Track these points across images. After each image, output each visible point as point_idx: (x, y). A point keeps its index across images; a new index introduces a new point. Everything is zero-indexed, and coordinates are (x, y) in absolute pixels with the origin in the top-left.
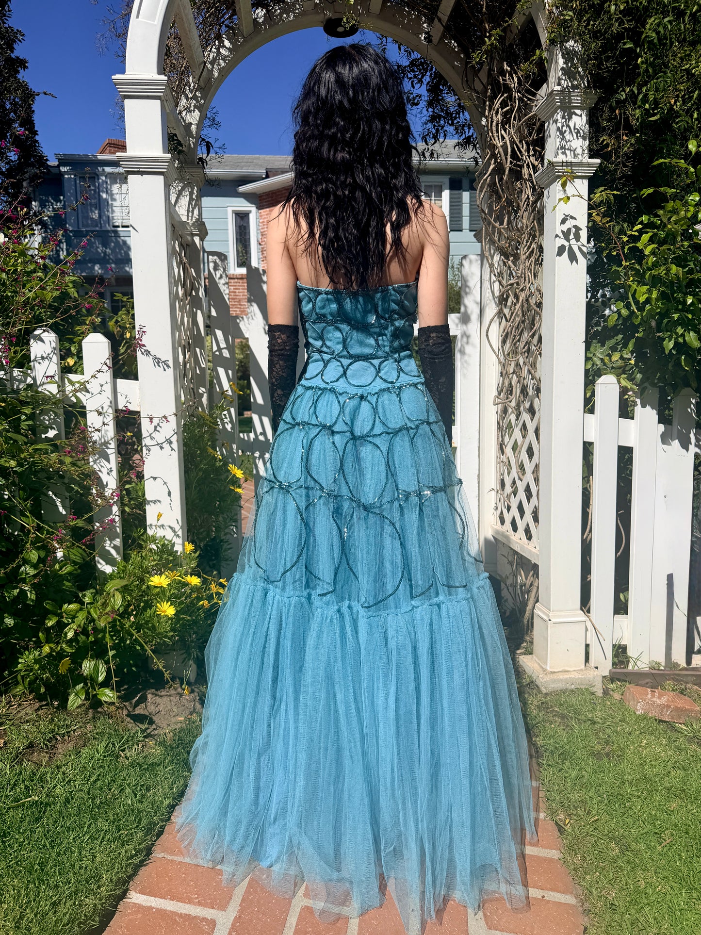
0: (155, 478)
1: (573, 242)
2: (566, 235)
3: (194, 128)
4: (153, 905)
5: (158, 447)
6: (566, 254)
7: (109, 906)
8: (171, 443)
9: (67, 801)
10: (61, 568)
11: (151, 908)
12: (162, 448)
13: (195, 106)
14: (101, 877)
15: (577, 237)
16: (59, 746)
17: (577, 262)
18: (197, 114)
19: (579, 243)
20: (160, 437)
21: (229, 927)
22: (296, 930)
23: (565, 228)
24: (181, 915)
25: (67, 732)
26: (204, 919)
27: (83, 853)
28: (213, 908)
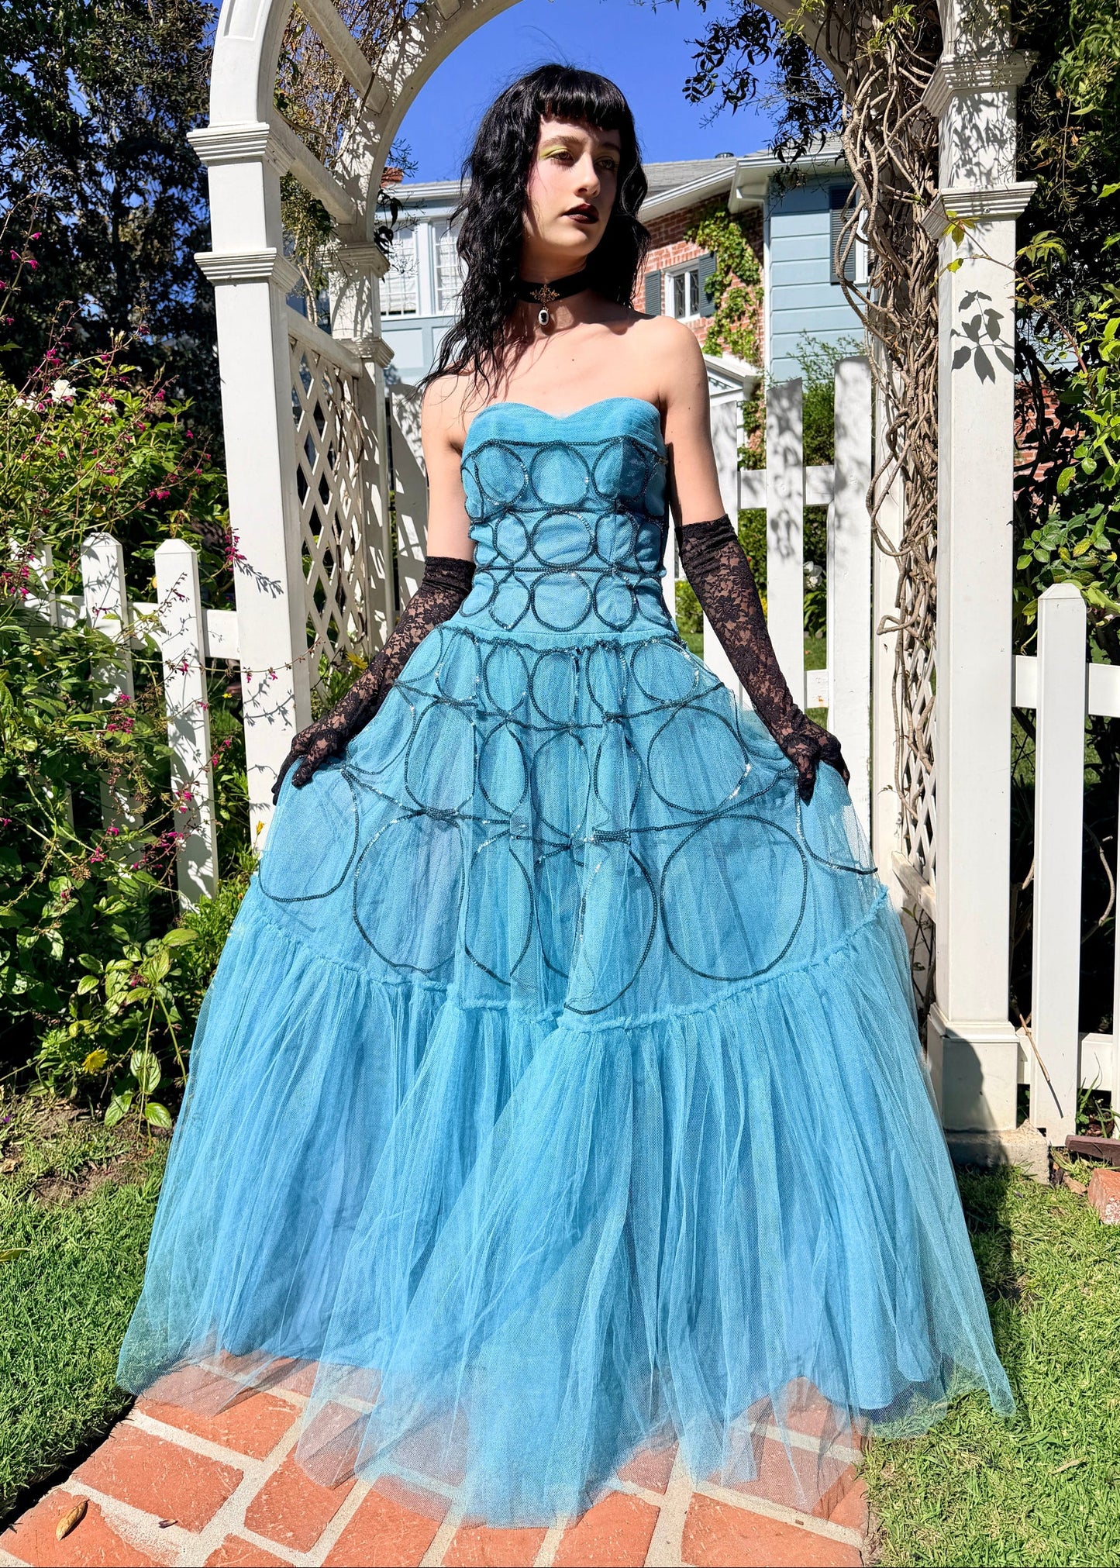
0: (261, 768)
1: (985, 340)
2: (972, 330)
3: (363, 183)
4: (162, 1435)
5: (265, 720)
6: (970, 364)
7: (98, 1426)
8: (284, 712)
9: (76, 1262)
10: (109, 905)
11: (157, 1439)
12: (271, 720)
13: (366, 147)
14: (93, 1382)
15: (994, 331)
16: (92, 1178)
17: (993, 379)
18: (369, 159)
19: (997, 342)
20: (268, 703)
21: (262, 1485)
22: (361, 1507)
23: (968, 316)
24: (196, 1457)
25: (108, 1159)
26: (228, 1469)
27: (79, 1342)
28: (246, 1453)
